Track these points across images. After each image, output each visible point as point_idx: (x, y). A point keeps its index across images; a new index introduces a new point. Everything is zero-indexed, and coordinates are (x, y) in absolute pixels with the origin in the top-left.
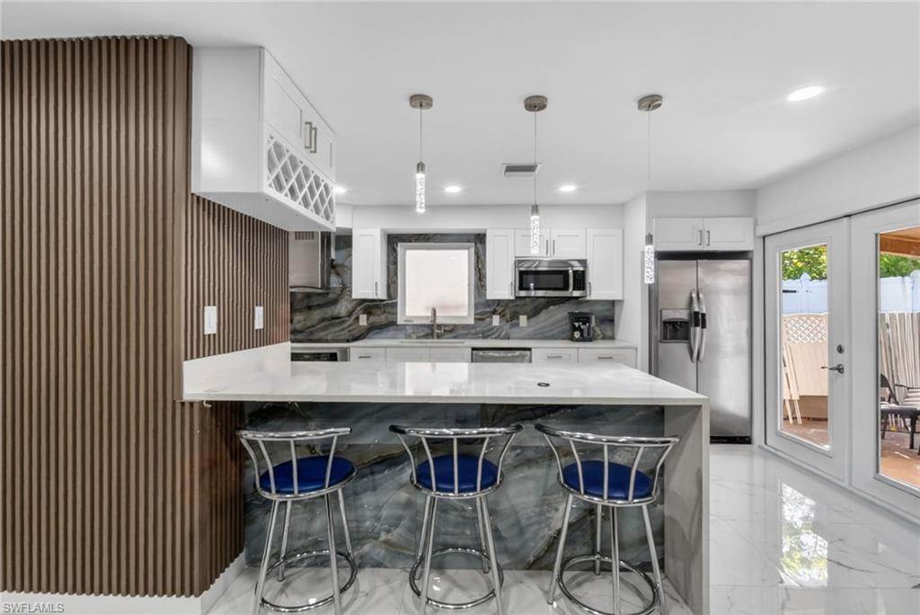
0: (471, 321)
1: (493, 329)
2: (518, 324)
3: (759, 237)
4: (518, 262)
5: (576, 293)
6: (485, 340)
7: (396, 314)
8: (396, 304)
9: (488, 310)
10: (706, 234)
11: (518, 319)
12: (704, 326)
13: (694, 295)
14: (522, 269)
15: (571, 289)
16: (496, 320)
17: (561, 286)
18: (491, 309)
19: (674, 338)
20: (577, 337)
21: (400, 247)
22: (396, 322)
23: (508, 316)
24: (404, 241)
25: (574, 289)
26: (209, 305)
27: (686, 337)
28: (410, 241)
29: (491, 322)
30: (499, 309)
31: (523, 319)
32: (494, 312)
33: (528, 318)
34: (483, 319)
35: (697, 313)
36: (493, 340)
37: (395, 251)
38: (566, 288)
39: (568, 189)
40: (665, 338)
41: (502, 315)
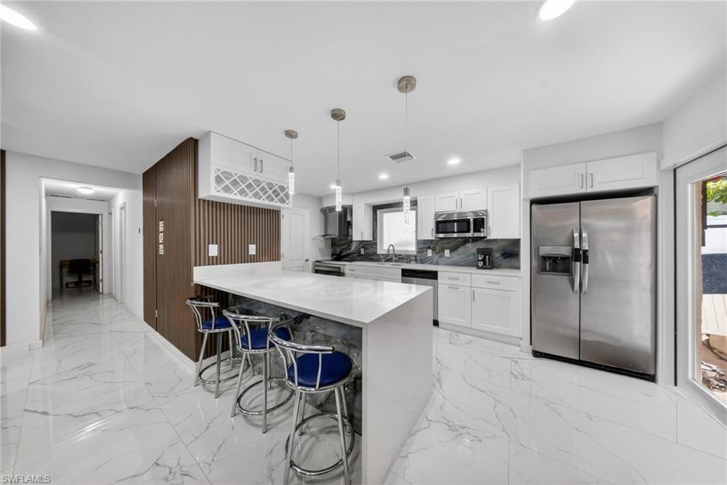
0: (415, 253)
1: (427, 258)
2: (444, 256)
3: (666, 170)
4: (437, 215)
5: (476, 235)
6: (423, 265)
7: (376, 248)
8: (376, 243)
9: (425, 246)
10: (589, 177)
11: (444, 252)
12: (586, 261)
13: (576, 235)
14: (439, 220)
15: (472, 232)
16: (430, 253)
17: (466, 229)
18: (427, 246)
19: (554, 269)
20: (480, 265)
21: (379, 212)
22: (376, 252)
23: (437, 250)
24: (380, 209)
25: (474, 231)
26: (213, 243)
27: (568, 271)
28: (383, 208)
29: (427, 254)
30: (432, 246)
31: (447, 252)
32: (429, 248)
33: (451, 252)
34: (423, 252)
35: (579, 250)
36: (429, 265)
37: (376, 215)
38: (469, 231)
39: (454, 162)
40: (544, 270)
41: (434, 250)
